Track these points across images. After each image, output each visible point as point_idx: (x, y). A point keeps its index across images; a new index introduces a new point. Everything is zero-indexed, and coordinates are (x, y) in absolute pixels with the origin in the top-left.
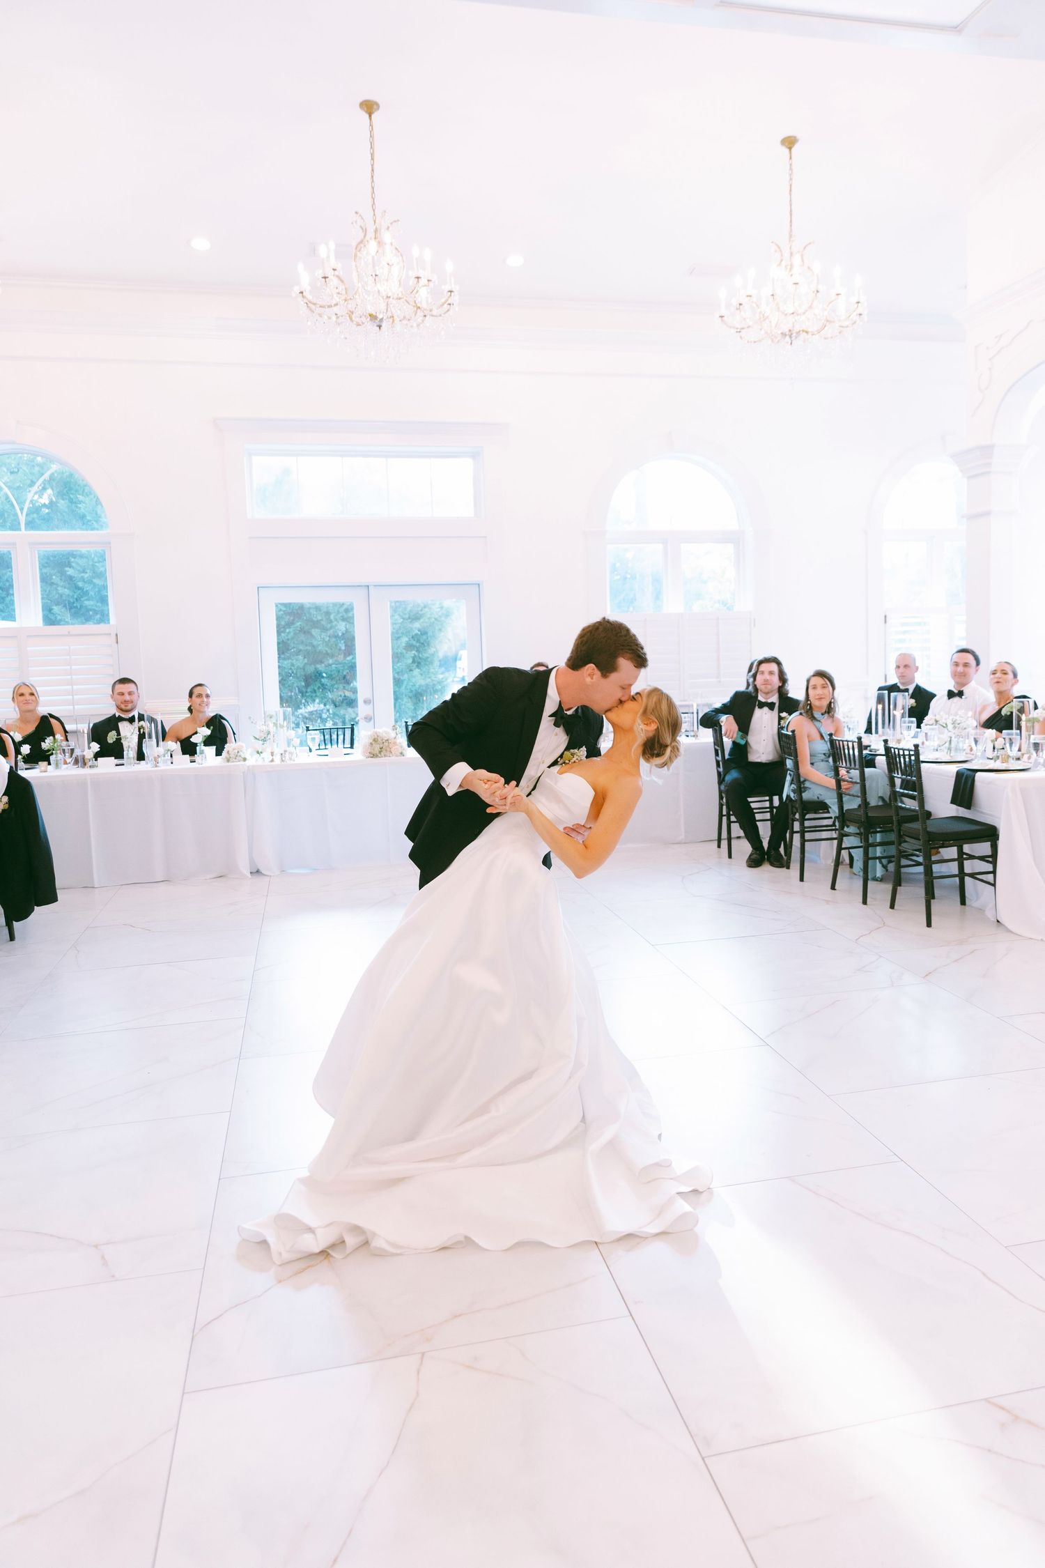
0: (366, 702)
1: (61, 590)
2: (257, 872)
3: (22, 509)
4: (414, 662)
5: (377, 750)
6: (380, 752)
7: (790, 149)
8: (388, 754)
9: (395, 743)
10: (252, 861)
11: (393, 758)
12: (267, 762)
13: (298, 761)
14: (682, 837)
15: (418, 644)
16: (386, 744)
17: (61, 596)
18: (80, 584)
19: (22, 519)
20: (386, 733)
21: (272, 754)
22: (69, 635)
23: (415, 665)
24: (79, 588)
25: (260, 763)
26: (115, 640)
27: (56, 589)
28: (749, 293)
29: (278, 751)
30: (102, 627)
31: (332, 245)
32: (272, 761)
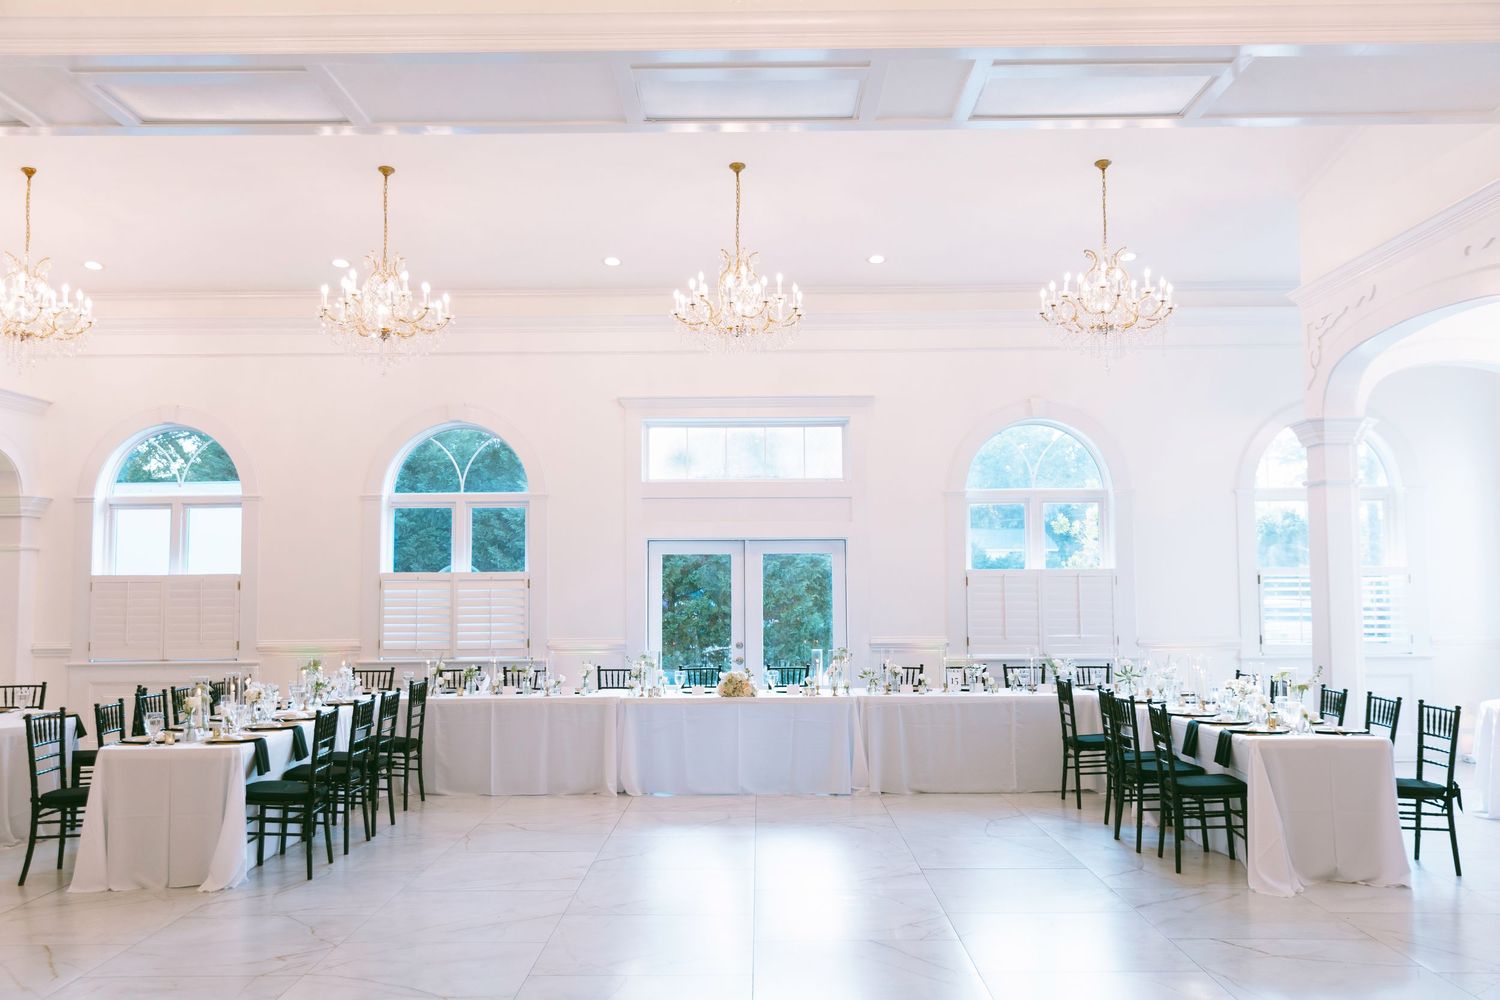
0: (739, 646)
1: (496, 532)
2: (623, 793)
3: (462, 470)
4: (815, 605)
5: (731, 689)
6: (734, 692)
7: (1103, 170)
8: (741, 694)
9: (747, 685)
10: (619, 784)
11: (744, 698)
12: (637, 696)
13: (663, 696)
14: (1015, 787)
15: (819, 588)
16: (740, 685)
17: (496, 536)
18: (513, 527)
19: (462, 482)
20: (741, 675)
21: (642, 689)
22: (491, 580)
23: (815, 608)
24: (512, 530)
25: (631, 696)
26: (527, 585)
27: (492, 531)
28: (1065, 294)
29: (648, 687)
30: (517, 574)
31: (701, 276)
32: (642, 695)
